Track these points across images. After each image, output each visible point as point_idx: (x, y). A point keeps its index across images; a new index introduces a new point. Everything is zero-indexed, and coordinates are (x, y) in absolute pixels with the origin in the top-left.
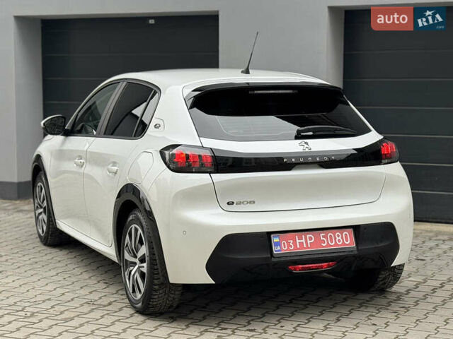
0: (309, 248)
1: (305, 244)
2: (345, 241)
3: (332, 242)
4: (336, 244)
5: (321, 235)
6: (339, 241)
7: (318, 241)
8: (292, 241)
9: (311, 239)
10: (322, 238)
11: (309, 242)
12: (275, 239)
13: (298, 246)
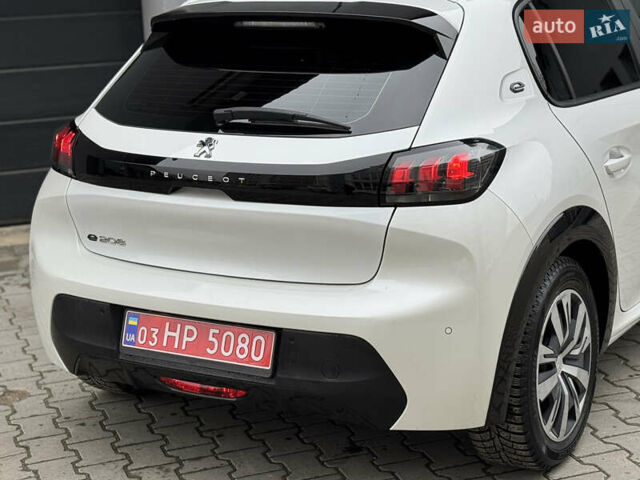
0: (183, 351)
1: (177, 342)
2: (254, 355)
3: (227, 350)
4: (233, 356)
5: (212, 331)
6: (242, 351)
7: (202, 342)
8: (157, 331)
9: (190, 334)
10: (211, 339)
11: (186, 339)
12: (131, 321)
13: (165, 344)
